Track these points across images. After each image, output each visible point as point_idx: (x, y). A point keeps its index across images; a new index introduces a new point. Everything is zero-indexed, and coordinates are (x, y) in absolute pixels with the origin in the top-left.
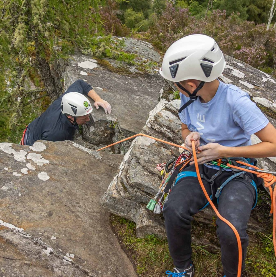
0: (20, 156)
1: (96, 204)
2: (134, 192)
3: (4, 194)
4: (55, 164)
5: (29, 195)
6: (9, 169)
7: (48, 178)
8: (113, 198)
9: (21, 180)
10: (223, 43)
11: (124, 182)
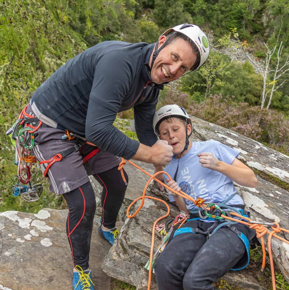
0: (24, 223)
1: (98, 270)
2: (134, 253)
3: (6, 260)
4: (59, 231)
5: (30, 261)
6: (13, 235)
7: (51, 244)
8: (113, 260)
9: (24, 246)
10: (221, 121)
11: (124, 244)
